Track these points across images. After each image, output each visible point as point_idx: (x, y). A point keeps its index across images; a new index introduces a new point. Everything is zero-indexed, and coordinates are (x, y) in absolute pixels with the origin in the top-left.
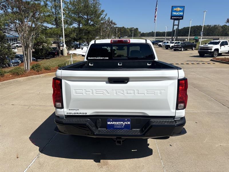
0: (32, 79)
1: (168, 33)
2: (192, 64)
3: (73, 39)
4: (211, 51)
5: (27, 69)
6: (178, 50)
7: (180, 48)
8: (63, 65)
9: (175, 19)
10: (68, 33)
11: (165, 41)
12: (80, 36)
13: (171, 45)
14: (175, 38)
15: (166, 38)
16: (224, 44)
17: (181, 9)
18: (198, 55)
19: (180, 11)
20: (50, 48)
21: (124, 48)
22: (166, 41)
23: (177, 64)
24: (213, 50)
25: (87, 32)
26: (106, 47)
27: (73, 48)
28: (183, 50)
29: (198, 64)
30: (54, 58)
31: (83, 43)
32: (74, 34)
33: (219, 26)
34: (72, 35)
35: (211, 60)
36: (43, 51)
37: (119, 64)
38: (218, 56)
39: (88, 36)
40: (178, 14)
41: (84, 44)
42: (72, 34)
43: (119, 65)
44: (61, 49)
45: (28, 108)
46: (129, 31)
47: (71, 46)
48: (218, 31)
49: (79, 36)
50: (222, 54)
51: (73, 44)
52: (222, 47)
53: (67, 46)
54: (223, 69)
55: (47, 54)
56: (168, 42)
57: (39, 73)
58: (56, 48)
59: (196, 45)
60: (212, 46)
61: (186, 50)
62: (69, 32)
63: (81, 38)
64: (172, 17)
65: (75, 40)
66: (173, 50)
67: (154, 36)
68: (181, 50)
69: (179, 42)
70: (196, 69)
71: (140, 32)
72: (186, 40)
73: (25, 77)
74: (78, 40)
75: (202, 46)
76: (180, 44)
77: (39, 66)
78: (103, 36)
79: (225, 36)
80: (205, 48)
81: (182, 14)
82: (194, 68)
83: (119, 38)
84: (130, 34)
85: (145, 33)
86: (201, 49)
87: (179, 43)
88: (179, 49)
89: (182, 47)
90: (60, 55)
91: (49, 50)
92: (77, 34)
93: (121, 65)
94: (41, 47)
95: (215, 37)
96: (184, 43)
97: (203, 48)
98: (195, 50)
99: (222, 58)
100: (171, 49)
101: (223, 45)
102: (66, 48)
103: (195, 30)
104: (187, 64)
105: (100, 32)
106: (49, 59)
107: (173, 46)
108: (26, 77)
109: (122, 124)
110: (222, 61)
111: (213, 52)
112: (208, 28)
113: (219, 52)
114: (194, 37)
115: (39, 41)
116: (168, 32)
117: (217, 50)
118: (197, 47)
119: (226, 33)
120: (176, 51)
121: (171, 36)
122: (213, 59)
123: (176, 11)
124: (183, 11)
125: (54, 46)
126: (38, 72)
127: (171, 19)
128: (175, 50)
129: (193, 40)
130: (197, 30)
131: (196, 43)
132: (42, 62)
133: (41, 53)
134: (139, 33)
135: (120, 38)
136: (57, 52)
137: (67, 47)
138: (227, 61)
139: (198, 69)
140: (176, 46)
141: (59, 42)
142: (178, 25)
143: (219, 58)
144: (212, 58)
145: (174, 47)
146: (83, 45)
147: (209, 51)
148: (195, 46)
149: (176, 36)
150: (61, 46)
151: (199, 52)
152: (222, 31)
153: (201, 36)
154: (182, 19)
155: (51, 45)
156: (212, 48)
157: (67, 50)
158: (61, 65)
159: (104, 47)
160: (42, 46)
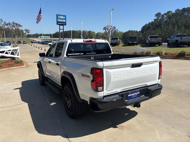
9: (60, 25)
17: (64, 18)
19: (63, 19)
33: (86, 31)
40: (62, 21)
64: (57, 22)
81: (65, 21)
93: (93, 58)
109: (136, 94)
112: (79, 32)
123: (60, 19)
124: (65, 19)
127: (57, 24)
142: (63, 29)
154: (66, 25)
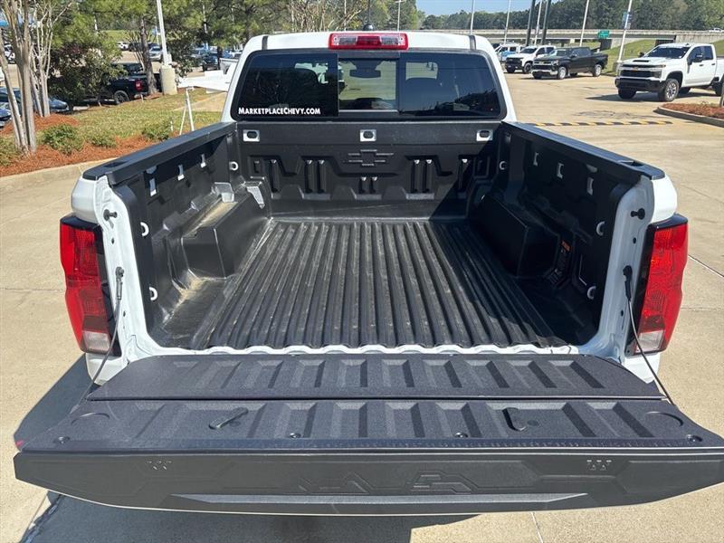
0: (47, 179)
1: (513, 15)
2: (598, 124)
3: (198, 35)
4: (657, 79)
5: (25, 143)
6: (548, 77)
7: (556, 68)
8: (160, 130)
10: (177, 13)
11: (505, 46)
12: (218, 24)
13: (526, 58)
14: (539, 36)
15: (508, 36)
16: (700, 55)
18: (616, 91)
20: (115, 66)
21: (378, 68)
22: (509, 45)
23: (547, 124)
24: (663, 78)
25: (244, 9)
26: (308, 66)
27: (197, 66)
28: (563, 74)
29: (616, 123)
30: (130, 103)
31: (233, 51)
32: (198, 17)
34: (191, 20)
35: (658, 111)
36: (90, 76)
37: (365, 137)
38: (678, 97)
39: (247, 25)
41: (233, 54)
42: (189, 16)
43: (363, 139)
44: (156, 71)
45: (22, 301)
46: (386, 10)
47: (191, 59)
48: (674, 10)
49: (216, 24)
50: (692, 90)
51: (197, 52)
52: (695, 65)
53: (173, 60)
54: (700, 143)
55: (108, 88)
56: (513, 49)
57: (72, 158)
58: (137, 67)
59: (606, 59)
60: (664, 64)
61: (574, 76)
62: (178, 9)
63: (223, 32)
65: (203, 37)
66: (531, 75)
67: (469, 28)
68: (557, 77)
69: (552, 48)
70: (613, 141)
71: (421, 15)
72: (572, 41)
73: (21, 172)
74: (214, 37)
75: (630, 62)
76: (555, 54)
77: (71, 131)
78: (299, 24)
79: (695, 28)
80: (639, 69)
82: (605, 139)
83: (364, 30)
84: (389, 18)
85: (437, 16)
86: (624, 73)
87: (550, 50)
88: (550, 71)
89: (562, 66)
90: (153, 90)
91: (113, 74)
92: (208, 17)
93: (373, 139)
94: (84, 63)
95: (662, 33)
96: (569, 51)
97: (631, 69)
98: (601, 74)
99: (694, 105)
100: (524, 73)
101: (698, 60)
102: (174, 67)
103: (601, 7)
104: (581, 124)
105: (287, 12)
106: (114, 103)
107: (531, 62)
108: (23, 175)
110: (694, 116)
111: (663, 82)
113: (684, 84)
114: (596, 32)
115: (71, 40)
116: (516, 13)
117: (677, 76)
118: (609, 66)
119: (698, 21)
120: (539, 78)
121: (526, 28)
122: (664, 106)
125: (130, 58)
126: (70, 153)
128: (537, 76)
129: (594, 41)
130: (607, 7)
131: (604, 52)
132: (86, 115)
133: (83, 82)
134: (420, 17)
135: (365, 28)
136: (142, 79)
137: (175, 63)
138: (712, 113)
139: (619, 141)
140: (541, 64)
141: (146, 45)
143: (683, 105)
144: (662, 104)
145: (534, 64)
146: (230, 57)
147: (652, 79)
148: (603, 64)
149: (541, 28)
150: (156, 60)
151: (620, 84)
152: (684, 14)
153: (623, 28)
155: (119, 55)
156: (663, 69)
157: (176, 72)
158: (153, 130)
159: (302, 62)
160: (86, 60)
